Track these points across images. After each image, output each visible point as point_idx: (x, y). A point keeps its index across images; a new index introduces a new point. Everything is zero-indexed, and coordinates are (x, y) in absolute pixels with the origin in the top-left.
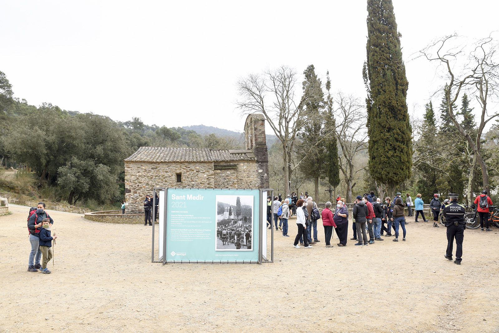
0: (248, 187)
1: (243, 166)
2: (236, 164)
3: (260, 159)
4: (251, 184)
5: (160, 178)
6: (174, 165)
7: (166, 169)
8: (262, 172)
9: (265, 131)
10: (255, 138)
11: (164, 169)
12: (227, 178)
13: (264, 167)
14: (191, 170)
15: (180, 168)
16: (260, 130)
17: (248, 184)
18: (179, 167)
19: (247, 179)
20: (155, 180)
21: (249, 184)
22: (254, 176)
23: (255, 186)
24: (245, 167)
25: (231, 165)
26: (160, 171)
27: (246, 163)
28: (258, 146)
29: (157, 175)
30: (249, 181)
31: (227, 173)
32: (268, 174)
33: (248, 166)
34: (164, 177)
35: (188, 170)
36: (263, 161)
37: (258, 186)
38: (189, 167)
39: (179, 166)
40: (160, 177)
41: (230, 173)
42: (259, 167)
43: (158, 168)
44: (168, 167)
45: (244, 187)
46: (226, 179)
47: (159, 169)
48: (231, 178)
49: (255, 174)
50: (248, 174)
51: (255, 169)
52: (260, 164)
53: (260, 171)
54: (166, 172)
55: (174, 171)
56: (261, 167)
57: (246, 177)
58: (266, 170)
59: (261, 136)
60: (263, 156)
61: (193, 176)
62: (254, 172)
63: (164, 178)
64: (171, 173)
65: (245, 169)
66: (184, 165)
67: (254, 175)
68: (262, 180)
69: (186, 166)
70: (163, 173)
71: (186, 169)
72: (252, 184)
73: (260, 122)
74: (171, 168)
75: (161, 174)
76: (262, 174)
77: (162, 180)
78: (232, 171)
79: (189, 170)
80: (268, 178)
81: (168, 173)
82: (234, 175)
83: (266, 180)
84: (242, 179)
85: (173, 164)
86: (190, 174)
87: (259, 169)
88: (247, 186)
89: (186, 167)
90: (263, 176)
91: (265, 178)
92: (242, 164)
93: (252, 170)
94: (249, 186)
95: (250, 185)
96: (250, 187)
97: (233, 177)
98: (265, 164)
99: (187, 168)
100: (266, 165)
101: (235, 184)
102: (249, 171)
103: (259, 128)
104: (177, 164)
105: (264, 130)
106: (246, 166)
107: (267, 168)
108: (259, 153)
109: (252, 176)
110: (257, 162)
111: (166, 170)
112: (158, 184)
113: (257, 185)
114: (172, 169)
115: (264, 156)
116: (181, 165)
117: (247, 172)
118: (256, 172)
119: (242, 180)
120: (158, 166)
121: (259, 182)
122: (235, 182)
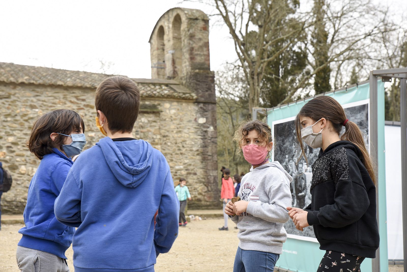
0: (179, 152)
1: (170, 109)
2: (156, 103)
3: (202, 97)
4: (183, 147)
5: (16, 120)
6: (50, 92)
7: (32, 101)
8: (204, 123)
9: (208, 43)
10: (191, 54)
11: (26, 101)
12: (141, 132)
13: (209, 114)
14: (87, 106)
15: (63, 101)
16: (200, 39)
17: (178, 147)
18: (62, 97)
19: (176, 135)
20: (5, 124)
21: (180, 145)
22: (190, 131)
23: (191, 150)
24: (173, 111)
25: (146, 105)
26: (17, 103)
27: (175, 104)
28: (197, 71)
29: (9, 112)
30: (179, 140)
31: (141, 122)
32: (215, 128)
33: (178, 110)
34: (26, 118)
35: (82, 106)
36: (207, 101)
37: (197, 150)
38: (83, 100)
39: (61, 95)
40: (18, 118)
41: (146, 121)
42: (200, 114)
43: (13, 98)
44: (37, 96)
45: (171, 152)
46: (139, 133)
47: (15, 99)
48: (149, 131)
49: (192, 126)
50: (178, 126)
51: (192, 117)
52: (201, 108)
53: (202, 121)
54: (32, 107)
55: (51, 107)
56: (203, 112)
57: (175, 132)
58: (212, 119)
59: (203, 51)
60: (207, 91)
61: (91, 119)
62: (190, 121)
63: (26, 121)
64: (43, 110)
65: (173, 116)
66: (73, 95)
67: (189, 129)
68: (204, 138)
69: (77, 97)
70: (23, 110)
71: (77, 103)
72: (185, 146)
73: (201, 24)
74: (42, 98)
75: (18, 111)
76: (204, 127)
77: (22, 125)
78: (152, 117)
79: (84, 105)
80: (215, 136)
81: (37, 110)
82: (155, 126)
83: (213, 139)
84: (167, 136)
85: (49, 89)
86: (86, 115)
87: (199, 117)
88: (177, 149)
89: (78, 99)
90: (206, 132)
91: (209, 134)
92: (167, 105)
93: (186, 118)
94: (179, 150)
95: (181, 148)
96: (181, 152)
97: (153, 130)
98: (210, 107)
99: (79, 102)
100: (213, 109)
101: (157, 144)
102: (181, 120)
103: (199, 35)
104: (57, 90)
105: (206, 41)
106: (175, 109)
107: (213, 116)
108: (199, 85)
109: (186, 131)
110: (197, 102)
111: (32, 104)
112: (11, 132)
113: (194, 149)
114: (44, 101)
115: (209, 92)
116: (66, 92)
117: (177, 122)
118: (193, 122)
119: (167, 138)
120: (13, 92)
121: (200, 142)
122: (156, 141)
